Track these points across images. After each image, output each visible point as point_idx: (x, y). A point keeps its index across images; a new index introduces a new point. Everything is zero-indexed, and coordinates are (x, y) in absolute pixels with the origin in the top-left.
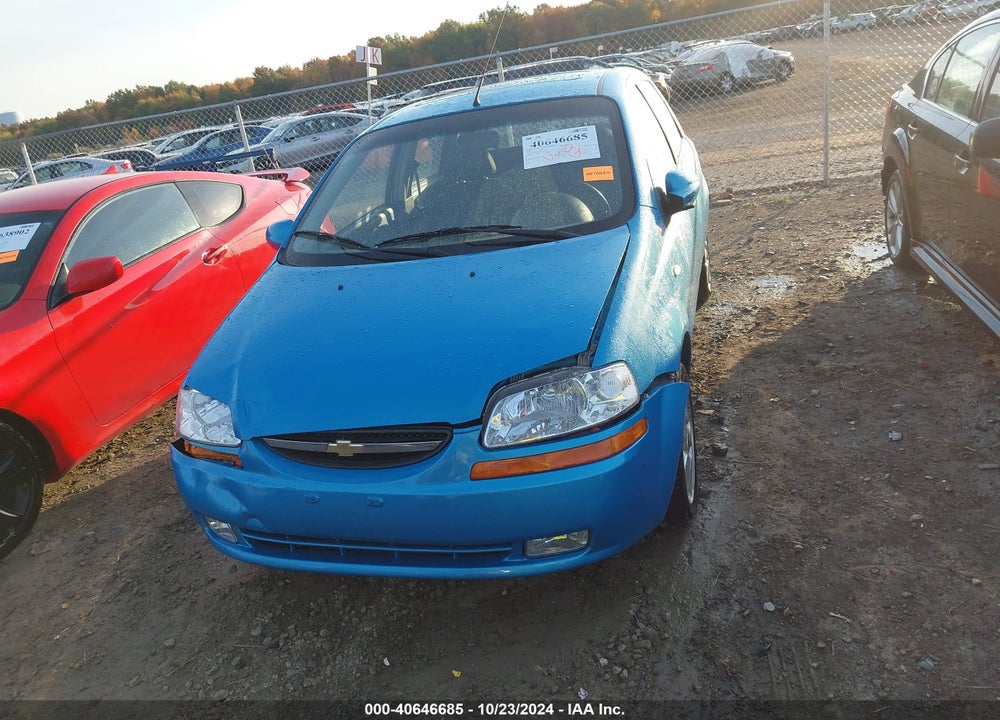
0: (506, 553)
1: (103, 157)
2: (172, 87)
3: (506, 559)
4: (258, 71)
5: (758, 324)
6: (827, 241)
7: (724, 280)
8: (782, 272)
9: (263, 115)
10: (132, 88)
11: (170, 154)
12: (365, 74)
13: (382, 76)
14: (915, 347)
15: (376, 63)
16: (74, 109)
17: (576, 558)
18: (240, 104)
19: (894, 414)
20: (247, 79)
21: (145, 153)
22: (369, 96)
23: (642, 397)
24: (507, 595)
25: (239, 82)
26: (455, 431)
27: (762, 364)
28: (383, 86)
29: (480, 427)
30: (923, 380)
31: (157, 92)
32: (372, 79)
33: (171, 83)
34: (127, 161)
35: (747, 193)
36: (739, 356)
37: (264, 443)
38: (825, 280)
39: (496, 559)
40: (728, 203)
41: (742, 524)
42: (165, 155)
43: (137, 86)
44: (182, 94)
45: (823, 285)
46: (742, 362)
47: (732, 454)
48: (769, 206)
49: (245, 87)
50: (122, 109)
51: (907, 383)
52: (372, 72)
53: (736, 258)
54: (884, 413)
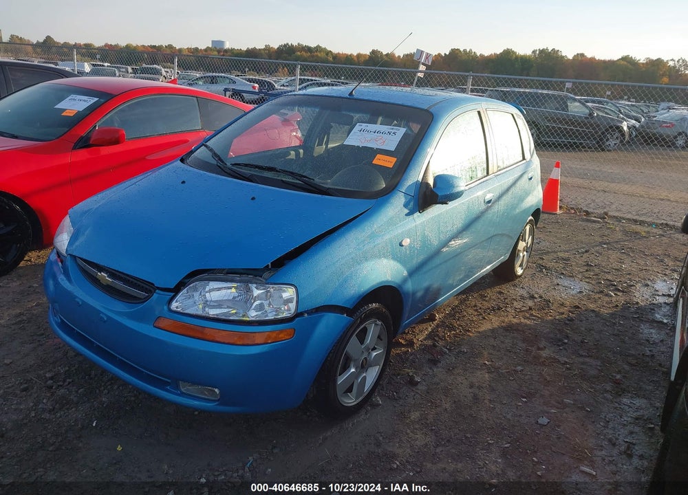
0: (168, 384)
1: (246, 79)
2: (318, 49)
3: (168, 387)
4: (373, 52)
5: (530, 309)
6: (642, 270)
7: (541, 271)
8: (587, 280)
9: (351, 79)
10: (295, 44)
11: (285, 88)
12: (418, 67)
13: (428, 71)
14: (625, 366)
15: (427, 63)
16: (257, 48)
17: (209, 404)
18: (301, 65)
19: (560, 406)
20: (365, 55)
21: (270, 83)
22: (415, 83)
23: (298, 315)
24: (196, 415)
25: (359, 55)
26: (157, 291)
27: (506, 336)
28: (426, 78)
29: (173, 294)
30: (607, 391)
31: (308, 49)
32: (421, 72)
33: (318, 46)
34: (257, 85)
35: (618, 219)
36: (496, 324)
37: (76, 260)
38: (611, 296)
39: (161, 384)
40: (598, 222)
41: (378, 435)
42: (282, 88)
43: (299, 44)
44: (322, 55)
45: (607, 299)
46: (493, 330)
47: (422, 388)
48: (625, 233)
49: (362, 59)
50: (285, 55)
51: (591, 388)
52: (422, 68)
53: (565, 260)
54: (554, 403)
